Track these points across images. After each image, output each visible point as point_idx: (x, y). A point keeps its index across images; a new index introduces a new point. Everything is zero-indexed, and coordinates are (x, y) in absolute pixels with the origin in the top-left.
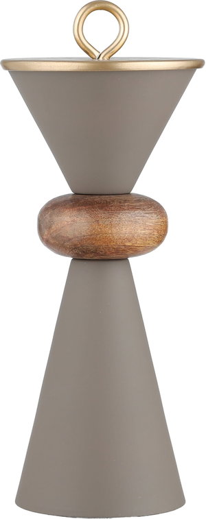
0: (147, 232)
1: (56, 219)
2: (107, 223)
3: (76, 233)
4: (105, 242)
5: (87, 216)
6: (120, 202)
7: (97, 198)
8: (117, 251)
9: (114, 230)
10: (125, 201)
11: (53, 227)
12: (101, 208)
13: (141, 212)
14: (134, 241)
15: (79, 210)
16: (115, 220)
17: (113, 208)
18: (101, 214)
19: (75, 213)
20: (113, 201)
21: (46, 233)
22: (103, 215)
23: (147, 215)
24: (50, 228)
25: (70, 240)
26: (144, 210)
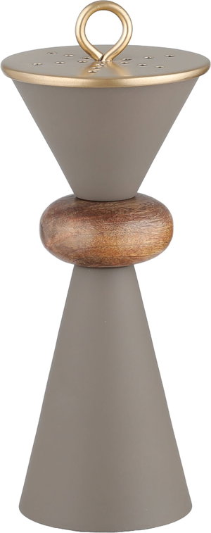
0: (153, 241)
1: (59, 228)
2: (111, 235)
3: (81, 245)
4: (110, 254)
5: (92, 227)
6: (125, 212)
7: (101, 207)
8: (122, 261)
9: (119, 242)
10: (130, 210)
11: (57, 236)
12: (106, 219)
13: (146, 221)
14: (139, 252)
15: (83, 221)
16: (120, 231)
17: (118, 219)
18: (106, 225)
19: (79, 224)
20: (118, 211)
21: (49, 241)
22: (108, 227)
23: (153, 224)
24: (53, 237)
25: (74, 251)
26: (149, 218)
